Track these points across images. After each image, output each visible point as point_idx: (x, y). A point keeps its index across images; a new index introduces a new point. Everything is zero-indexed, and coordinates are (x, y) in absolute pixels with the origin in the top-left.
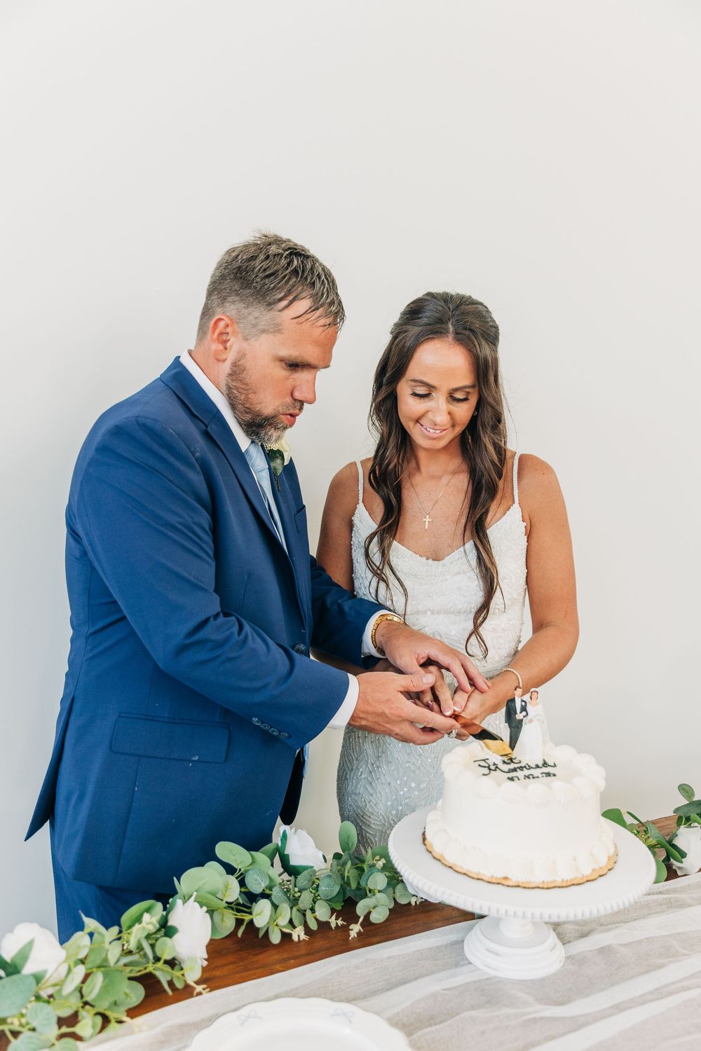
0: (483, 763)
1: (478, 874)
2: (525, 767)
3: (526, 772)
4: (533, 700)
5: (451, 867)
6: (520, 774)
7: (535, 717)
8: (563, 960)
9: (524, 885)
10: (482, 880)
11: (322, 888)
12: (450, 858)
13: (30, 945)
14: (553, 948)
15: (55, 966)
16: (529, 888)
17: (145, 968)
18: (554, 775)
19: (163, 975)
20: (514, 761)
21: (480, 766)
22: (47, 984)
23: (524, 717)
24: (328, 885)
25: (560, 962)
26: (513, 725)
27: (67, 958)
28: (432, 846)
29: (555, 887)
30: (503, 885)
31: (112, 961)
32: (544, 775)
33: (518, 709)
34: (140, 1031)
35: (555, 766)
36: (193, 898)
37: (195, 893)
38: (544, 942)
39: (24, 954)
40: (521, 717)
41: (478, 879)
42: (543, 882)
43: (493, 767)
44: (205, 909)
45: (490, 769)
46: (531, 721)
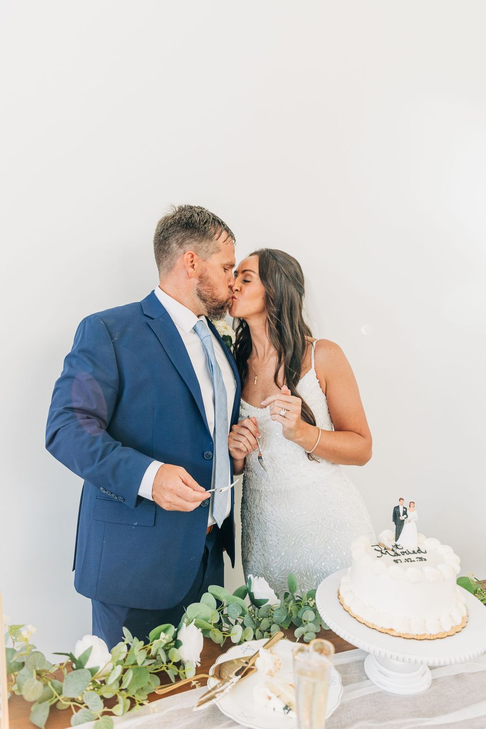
0: (377, 548)
1: (373, 625)
2: (406, 552)
3: (406, 556)
4: (411, 508)
5: (355, 618)
6: (402, 558)
7: (412, 519)
8: (431, 682)
9: (404, 636)
10: (375, 629)
11: (275, 616)
12: (355, 611)
13: (91, 648)
14: (424, 674)
15: (105, 664)
16: (407, 639)
17: (161, 668)
18: (425, 560)
19: (172, 672)
20: (398, 547)
21: (375, 549)
22: (100, 675)
23: (405, 518)
24: (279, 615)
25: (428, 684)
26: (398, 523)
27: (112, 659)
28: (343, 601)
29: (425, 639)
30: (390, 635)
31: (139, 663)
32: (418, 559)
33: (401, 513)
34: (154, 712)
35: (426, 552)
36: (193, 623)
37: (195, 620)
38: (417, 670)
39: (86, 656)
40: (404, 519)
41: (373, 629)
42: (417, 635)
43: (384, 551)
44: (200, 630)
45: (382, 553)
46: (410, 521)
